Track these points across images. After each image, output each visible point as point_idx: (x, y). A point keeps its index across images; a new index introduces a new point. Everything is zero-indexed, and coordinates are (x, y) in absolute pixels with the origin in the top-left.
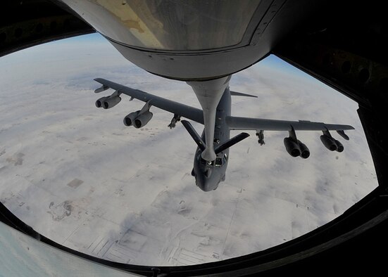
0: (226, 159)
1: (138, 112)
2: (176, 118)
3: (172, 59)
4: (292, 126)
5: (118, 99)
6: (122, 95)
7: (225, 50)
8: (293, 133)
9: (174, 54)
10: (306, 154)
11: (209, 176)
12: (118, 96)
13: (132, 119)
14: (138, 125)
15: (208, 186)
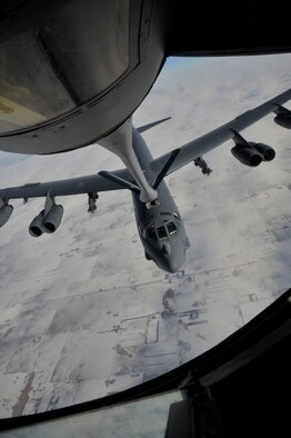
0: (178, 218)
1: (43, 212)
2: (93, 197)
3: (63, 127)
4: (233, 129)
5: (7, 209)
6: (11, 202)
7: (116, 85)
8: (238, 137)
9: (63, 120)
10: (269, 154)
11: (169, 252)
12: (6, 205)
13: (39, 225)
14: (51, 228)
15: (174, 264)
